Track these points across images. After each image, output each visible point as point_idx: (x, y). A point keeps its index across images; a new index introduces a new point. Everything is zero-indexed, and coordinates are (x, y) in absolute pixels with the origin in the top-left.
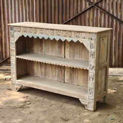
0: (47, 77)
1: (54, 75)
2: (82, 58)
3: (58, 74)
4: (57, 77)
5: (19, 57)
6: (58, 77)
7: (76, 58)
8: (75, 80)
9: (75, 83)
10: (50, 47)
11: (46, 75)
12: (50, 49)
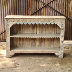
0: (24, 46)
1: (29, 44)
2: (47, 32)
3: (32, 43)
4: (30, 45)
5: (12, 37)
7: (43, 33)
8: (43, 44)
9: (43, 46)
10: (26, 29)
11: (23, 45)
12: (26, 30)
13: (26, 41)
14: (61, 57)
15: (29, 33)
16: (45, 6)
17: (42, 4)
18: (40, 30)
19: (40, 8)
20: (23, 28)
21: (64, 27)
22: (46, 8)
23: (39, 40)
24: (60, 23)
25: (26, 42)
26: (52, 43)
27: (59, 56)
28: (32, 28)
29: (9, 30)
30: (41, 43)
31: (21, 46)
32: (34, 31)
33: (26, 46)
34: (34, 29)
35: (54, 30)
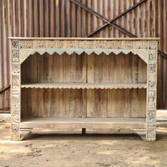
0: (55, 114)
1: (68, 110)
2: (113, 80)
3: (75, 108)
4: (72, 112)
6: (75, 111)
8: (103, 111)
9: (103, 116)
10: (61, 70)
11: (53, 112)
12: (61, 74)
13: (61, 102)
14: (150, 139)
15: (68, 80)
16: (108, 25)
17: (101, 21)
18: (97, 73)
19: (95, 30)
20: (53, 70)
21: (154, 62)
22: (109, 30)
23: (93, 99)
24: (144, 50)
25: (61, 105)
26: (126, 106)
27: (144, 136)
28: (77, 69)
29: (19, 70)
30: (98, 108)
31: (49, 115)
32: (80, 77)
33: (61, 116)
34: (81, 70)
35: (131, 74)
